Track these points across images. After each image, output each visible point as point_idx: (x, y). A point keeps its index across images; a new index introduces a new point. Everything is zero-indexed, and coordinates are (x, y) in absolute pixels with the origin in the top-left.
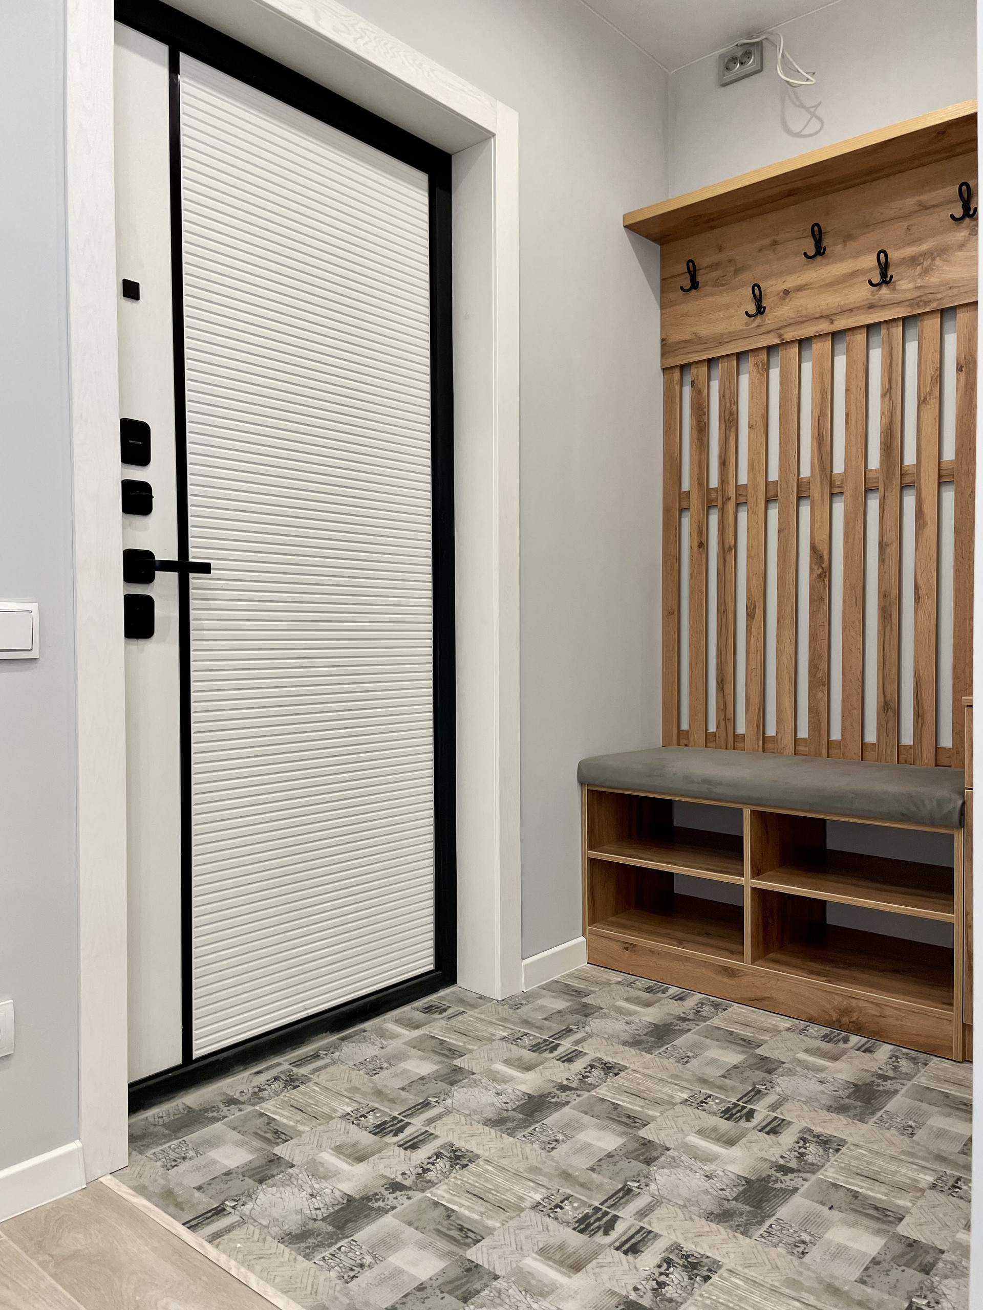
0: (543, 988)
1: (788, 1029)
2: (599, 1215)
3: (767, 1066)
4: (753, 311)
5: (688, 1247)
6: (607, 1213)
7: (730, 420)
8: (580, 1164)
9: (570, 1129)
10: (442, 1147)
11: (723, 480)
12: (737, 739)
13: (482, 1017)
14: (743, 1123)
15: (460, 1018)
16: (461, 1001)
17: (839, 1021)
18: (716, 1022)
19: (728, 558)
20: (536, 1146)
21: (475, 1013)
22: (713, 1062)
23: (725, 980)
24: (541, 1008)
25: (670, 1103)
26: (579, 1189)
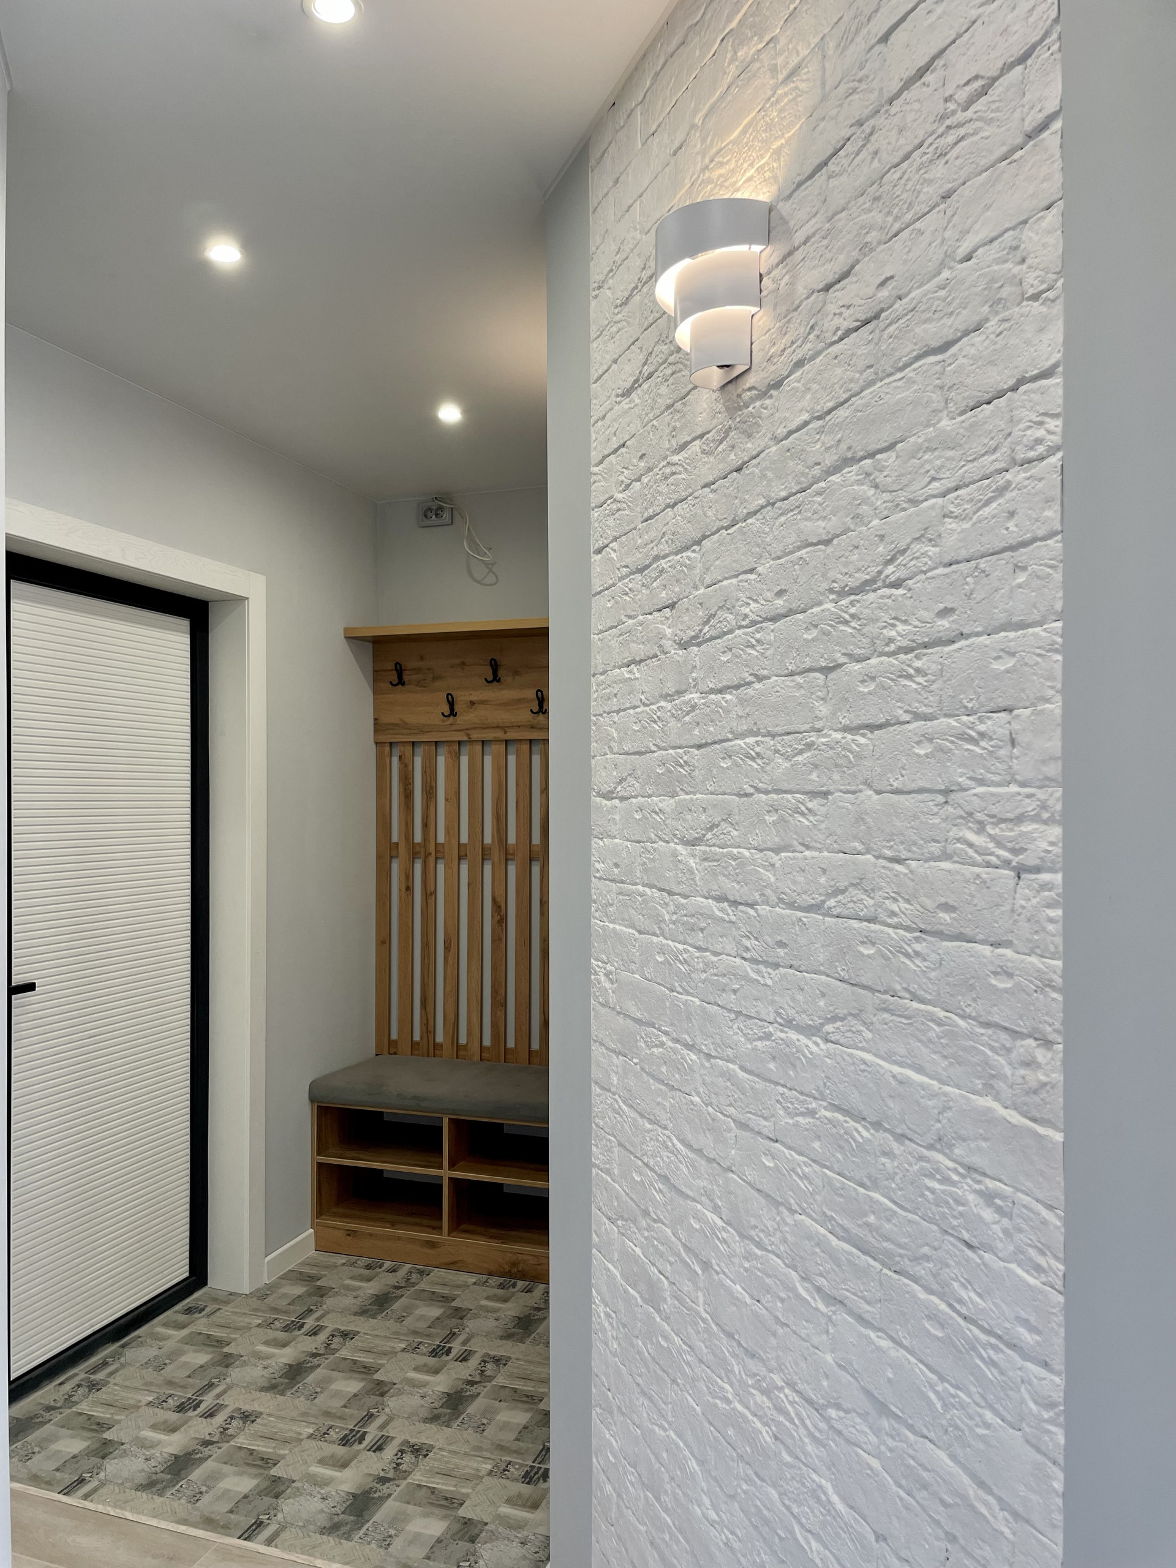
0: (281, 1278)
1: (475, 1283)
2: (354, 1433)
3: (460, 1314)
4: (447, 713)
5: (413, 1441)
6: (359, 1431)
7: (430, 792)
8: (336, 1404)
9: (325, 1382)
10: (233, 1411)
11: (425, 838)
12: (437, 1046)
13: (236, 1310)
14: (444, 1358)
15: (218, 1314)
16: (215, 1300)
17: (510, 1271)
18: (422, 1286)
19: (429, 901)
20: (302, 1399)
21: (229, 1308)
22: (422, 1317)
23: (428, 1251)
24: (285, 1295)
25: (393, 1353)
26: (338, 1421)
